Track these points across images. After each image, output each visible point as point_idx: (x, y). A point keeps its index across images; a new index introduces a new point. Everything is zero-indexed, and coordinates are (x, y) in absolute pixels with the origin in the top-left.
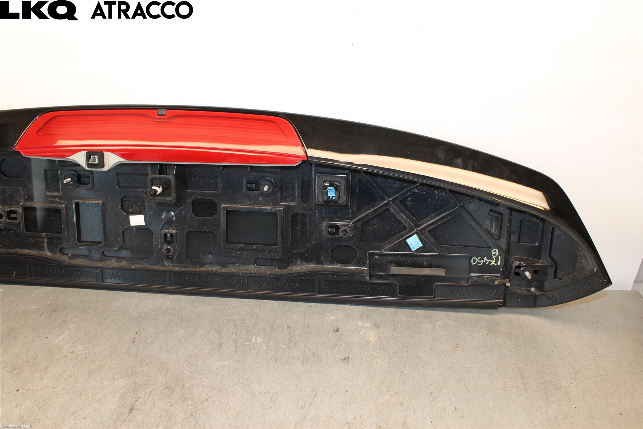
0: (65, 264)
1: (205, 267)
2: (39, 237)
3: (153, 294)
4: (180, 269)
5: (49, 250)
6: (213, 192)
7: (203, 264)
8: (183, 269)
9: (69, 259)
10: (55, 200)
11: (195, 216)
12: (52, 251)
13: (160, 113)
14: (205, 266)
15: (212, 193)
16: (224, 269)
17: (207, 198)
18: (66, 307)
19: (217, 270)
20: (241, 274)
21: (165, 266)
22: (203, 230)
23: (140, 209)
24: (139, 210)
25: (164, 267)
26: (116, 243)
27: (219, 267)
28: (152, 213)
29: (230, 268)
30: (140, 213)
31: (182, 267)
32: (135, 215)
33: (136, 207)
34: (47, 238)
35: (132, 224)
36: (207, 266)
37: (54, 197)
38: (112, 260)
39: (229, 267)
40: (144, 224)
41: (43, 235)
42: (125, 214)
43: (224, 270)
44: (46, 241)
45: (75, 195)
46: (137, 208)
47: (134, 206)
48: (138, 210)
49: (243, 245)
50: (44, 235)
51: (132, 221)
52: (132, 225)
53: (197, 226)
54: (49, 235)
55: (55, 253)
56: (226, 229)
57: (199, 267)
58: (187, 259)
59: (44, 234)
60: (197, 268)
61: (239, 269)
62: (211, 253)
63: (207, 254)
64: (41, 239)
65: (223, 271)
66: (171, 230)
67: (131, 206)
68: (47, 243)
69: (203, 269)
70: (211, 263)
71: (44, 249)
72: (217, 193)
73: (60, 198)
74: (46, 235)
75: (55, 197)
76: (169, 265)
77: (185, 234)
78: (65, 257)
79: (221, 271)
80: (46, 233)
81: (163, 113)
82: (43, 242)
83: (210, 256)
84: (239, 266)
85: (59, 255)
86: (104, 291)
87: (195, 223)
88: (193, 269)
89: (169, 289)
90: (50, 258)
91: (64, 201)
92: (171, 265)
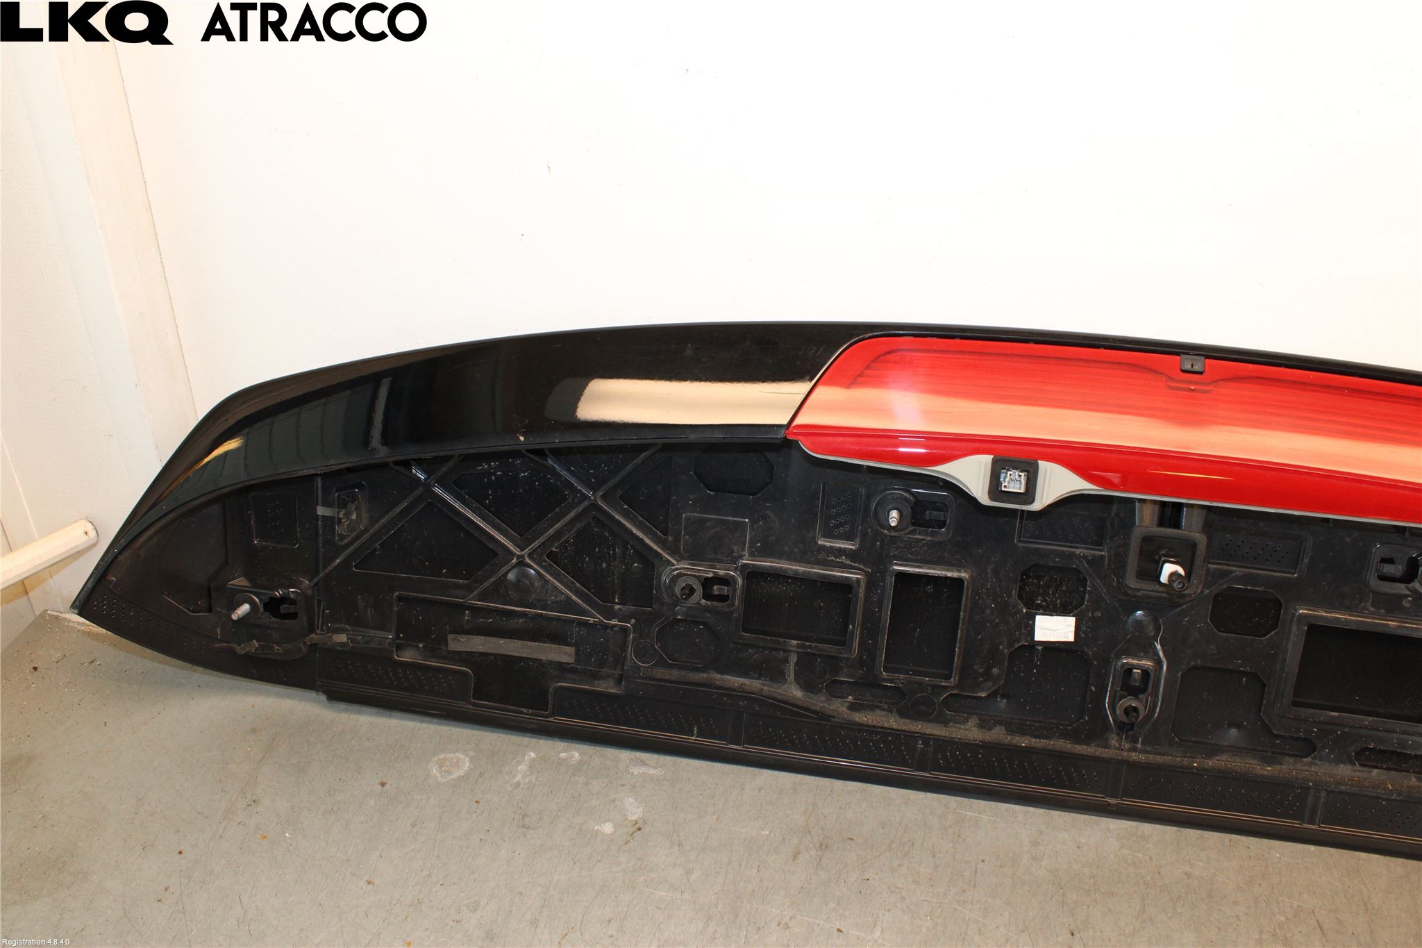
0: (836, 720)
1: (1217, 758)
2: (776, 650)
3: (1063, 813)
4: (1150, 758)
5: (799, 684)
6: (1278, 574)
7: (1213, 751)
8: (1159, 759)
9: (849, 708)
10: (838, 560)
11: (1215, 630)
12: (808, 687)
13: (1188, 367)
14: (1217, 755)
15: (1277, 577)
16: (1270, 768)
17: (1259, 589)
18: (851, 839)
19: (1249, 768)
20: (1311, 784)
21: (1107, 746)
22: (1231, 667)
23: (1066, 601)
24: (1061, 601)
25: (1107, 750)
26: (986, 680)
27: (1256, 762)
28: (1098, 614)
29: (1284, 767)
30: (1063, 611)
31: (1156, 754)
32: (1052, 615)
33: (1054, 594)
34: (798, 652)
35: (1040, 636)
36: (1224, 757)
37: (836, 552)
38: (967, 722)
39: (1281, 764)
40: (1071, 638)
41: (791, 646)
42: (1025, 611)
43: (1268, 770)
44: (793, 659)
45: (896, 553)
46: (1058, 598)
47: (1051, 592)
48: (1059, 601)
49: (1336, 714)
50: (794, 647)
51: (1042, 628)
52: (1037, 638)
53: (1215, 657)
54: (810, 647)
55: (812, 692)
56: (1297, 670)
57: (1203, 758)
58: (1173, 735)
59: (794, 642)
60: (1194, 758)
61: (1308, 771)
62: (1238, 726)
63: (1226, 726)
64: (781, 655)
65: (1266, 773)
66: (1143, 662)
67: (1041, 591)
68: (796, 664)
69: (1210, 763)
70: (1235, 750)
71: (786, 680)
72: (1290, 578)
73: (852, 555)
74: (798, 646)
75: (841, 552)
76: (1120, 745)
77: (1180, 674)
78: (839, 705)
79: (1261, 772)
80: (799, 642)
81: (1196, 368)
82: (786, 661)
83: (1233, 732)
84: (1311, 764)
85: (823, 699)
86: (930, 796)
87: (1213, 647)
88: (1186, 761)
89: (1109, 804)
90: (799, 703)
91: (864, 565)
92: (1127, 746)
